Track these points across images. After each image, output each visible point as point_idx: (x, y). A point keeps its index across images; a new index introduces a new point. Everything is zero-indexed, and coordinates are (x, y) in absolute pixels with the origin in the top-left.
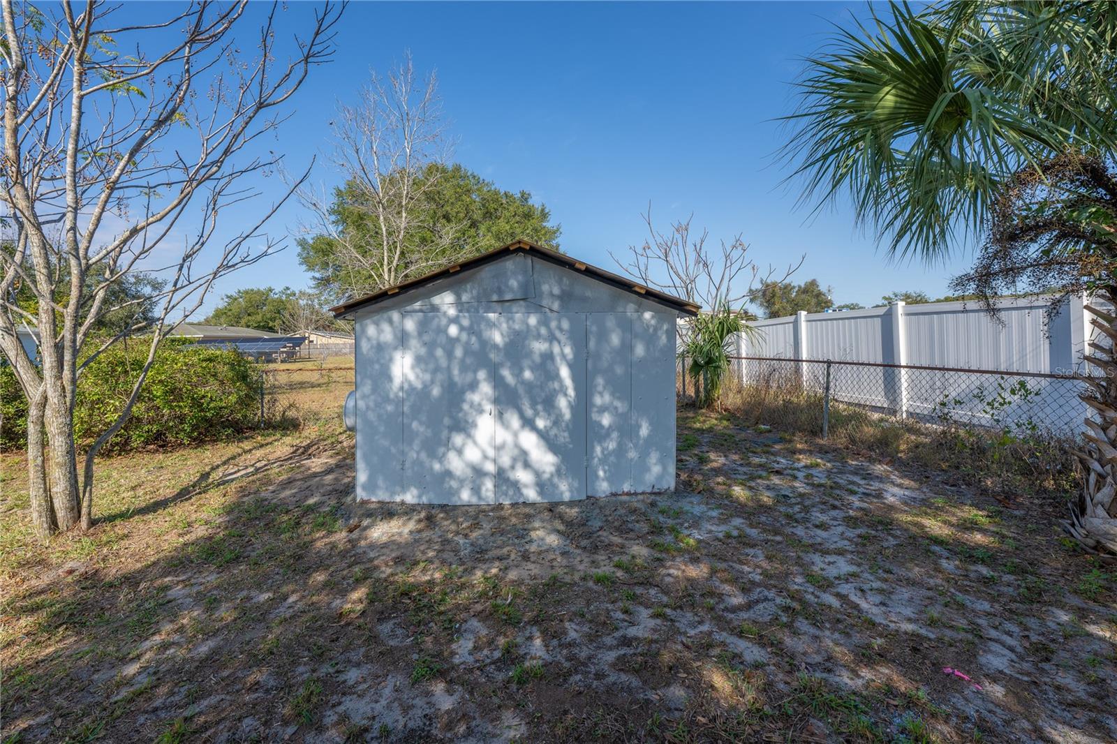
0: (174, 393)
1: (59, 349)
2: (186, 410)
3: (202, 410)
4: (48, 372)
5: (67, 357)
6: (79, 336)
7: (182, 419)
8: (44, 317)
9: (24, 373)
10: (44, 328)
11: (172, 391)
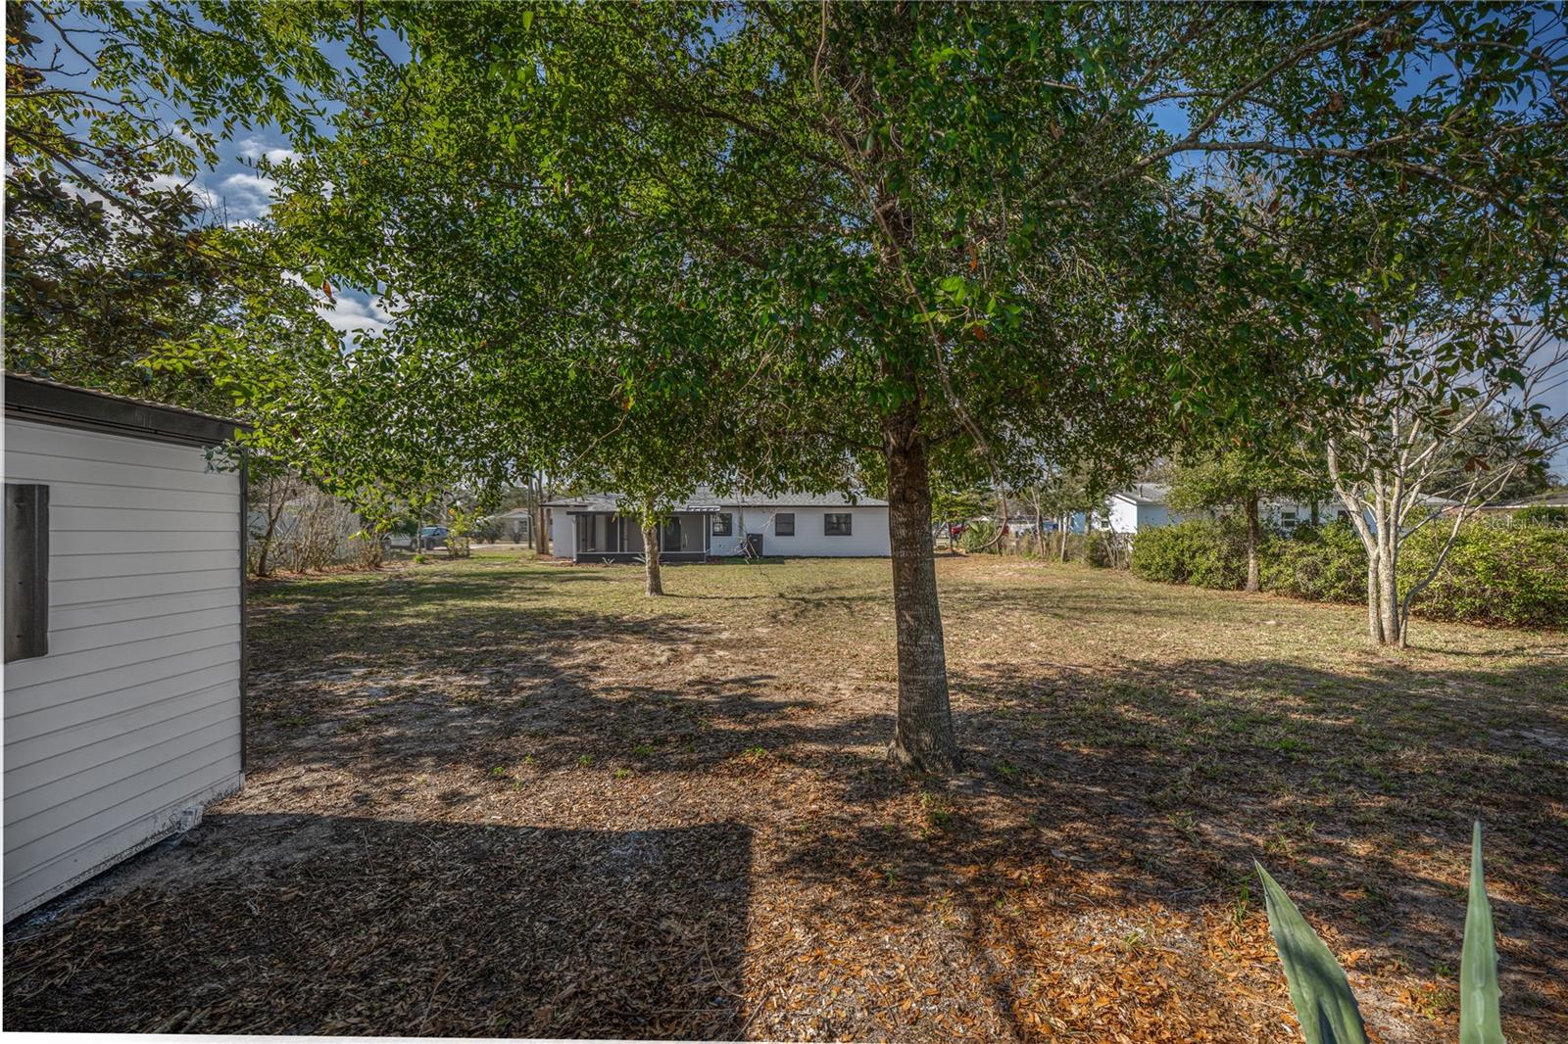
0: (1498, 571)
1: (1387, 525)
2: (1511, 589)
3: (1533, 592)
4: (1381, 541)
5: (1392, 531)
6: (1401, 518)
7: (1506, 596)
8: (1379, 506)
9: (1367, 541)
10: (1379, 513)
11: (1495, 568)
